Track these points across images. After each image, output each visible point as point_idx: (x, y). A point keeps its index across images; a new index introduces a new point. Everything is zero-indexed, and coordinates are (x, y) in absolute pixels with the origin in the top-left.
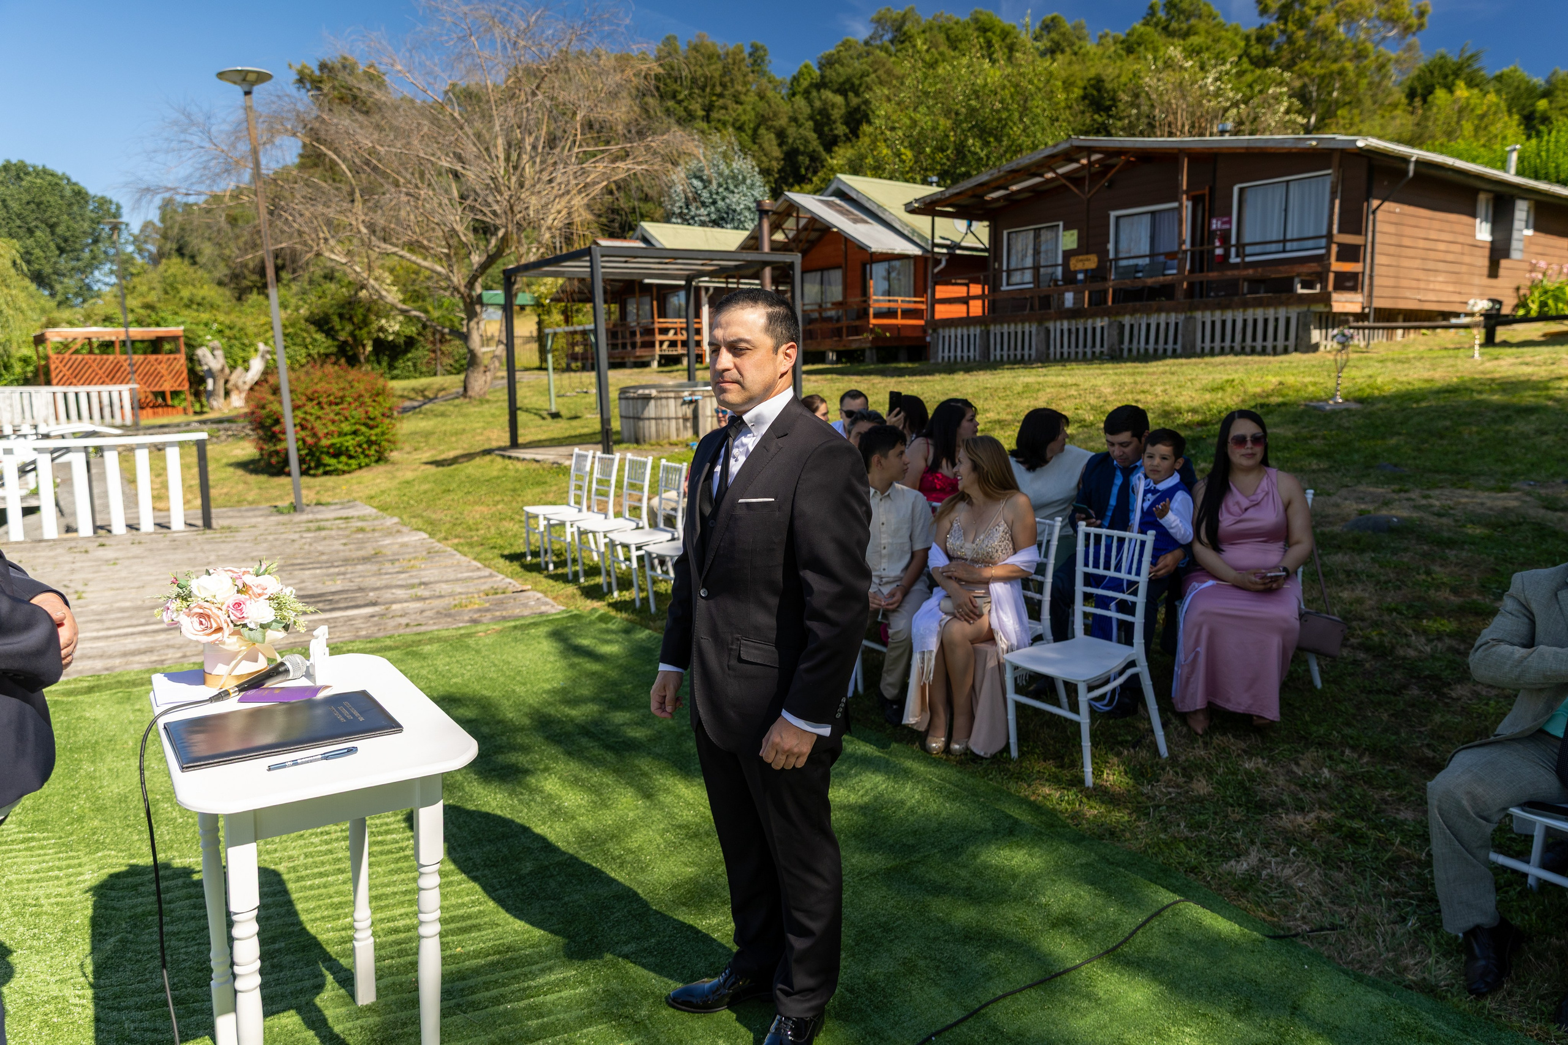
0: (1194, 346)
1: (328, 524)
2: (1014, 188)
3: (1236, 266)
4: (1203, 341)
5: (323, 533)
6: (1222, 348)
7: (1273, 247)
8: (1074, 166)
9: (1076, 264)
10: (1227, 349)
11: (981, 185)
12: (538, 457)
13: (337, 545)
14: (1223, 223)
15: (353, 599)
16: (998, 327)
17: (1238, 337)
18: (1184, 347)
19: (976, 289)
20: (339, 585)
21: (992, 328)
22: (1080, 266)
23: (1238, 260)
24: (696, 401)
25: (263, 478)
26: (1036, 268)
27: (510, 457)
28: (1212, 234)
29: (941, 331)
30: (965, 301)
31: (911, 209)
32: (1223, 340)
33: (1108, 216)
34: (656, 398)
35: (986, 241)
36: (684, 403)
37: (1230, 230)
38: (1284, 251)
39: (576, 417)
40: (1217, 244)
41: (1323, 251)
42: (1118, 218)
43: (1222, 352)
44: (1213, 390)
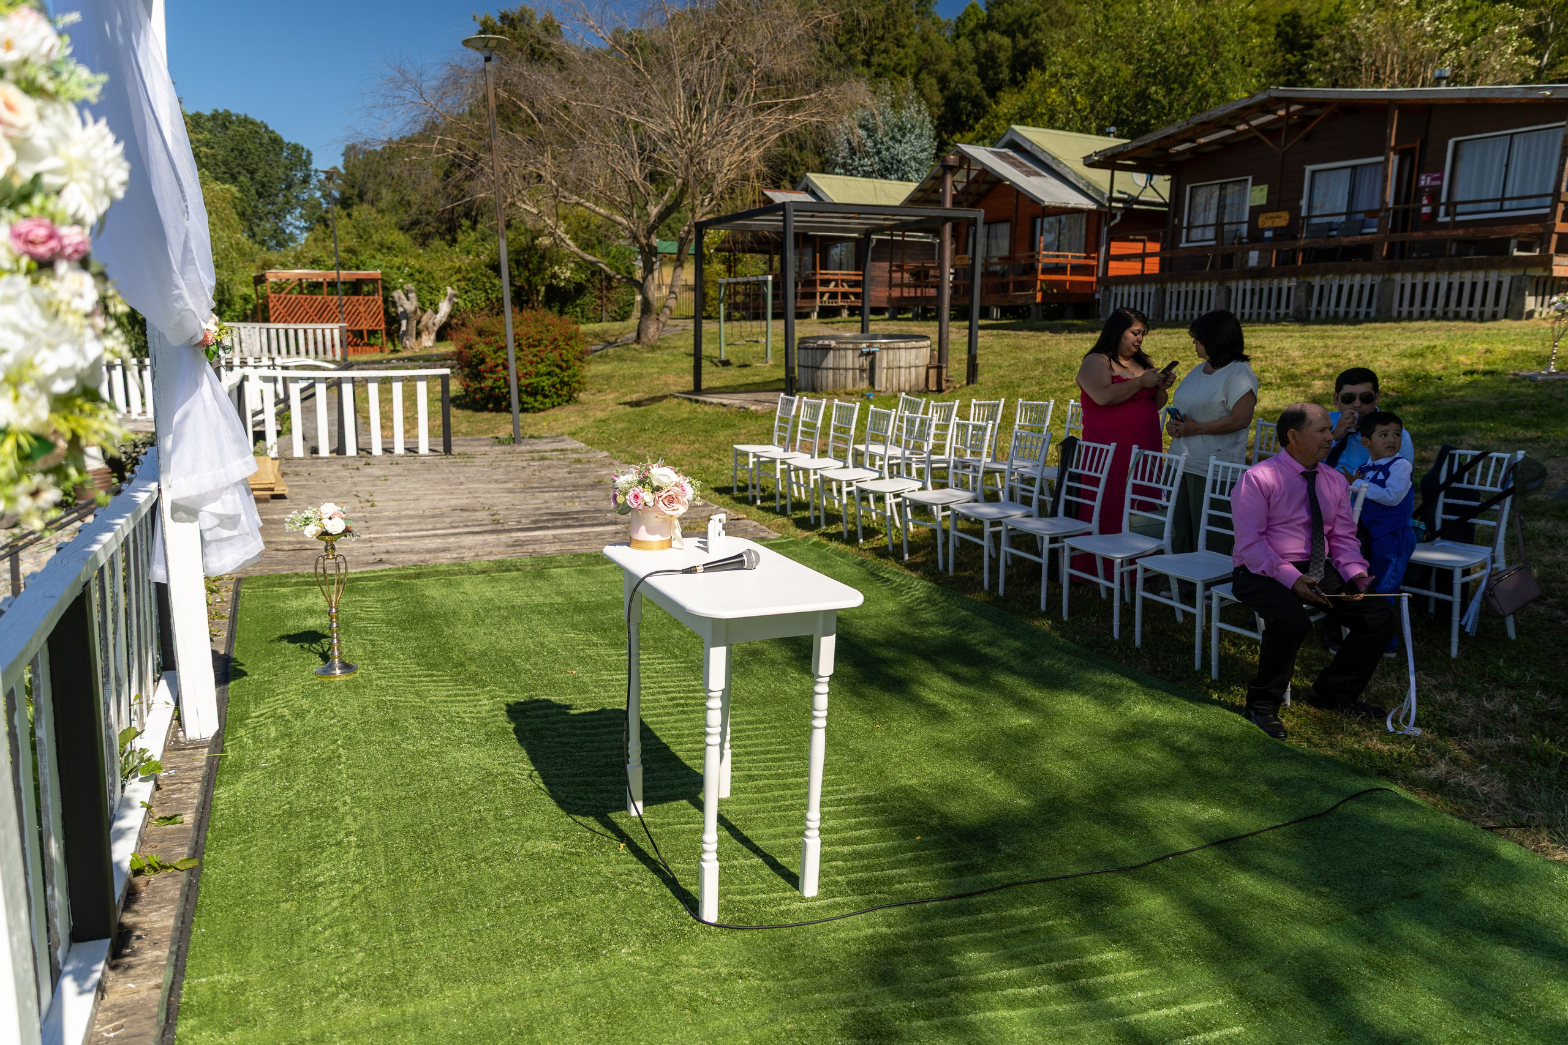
0: (1390, 310)
1: (547, 454)
2: (1202, 140)
3: (1445, 225)
4: (1401, 305)
5: (546, 463)
6: (1422, 313)
7: (1489, 206)
8: (1270, 117)
9: (1264, 221)
10: (1427, 314)
11: (1168, 137)
12: (725, 402)
13: (563, 473)
14: (1434, 179)
15: (595, 518)
16: (1175, 285)
17: (1441, 301)
18: (1378, 311)
19: (1154, 247)
20: (577, 506)
21: (1169, 286)
22: (1269, 224)
23: (1448, 219)
24: (874, 353)
25: (469, 413)
26: (1219, 225)
27: (697, 401)
28: (1420, 191)
29: (1113, 288)
30: (1142, 257)
31: (1090, 163)
32: (1423, 304)
33: (1304, 170)
34: (835, 349)
35: (1167, 196)
36: (862, 354)
37: (1441, 186)
38: (1501, 210)
39: (746, 366)
40: (1425, 202)
41: (1547, 210)
42: (1314, 173)
43: (1422, 317)
44: (1412, 356)
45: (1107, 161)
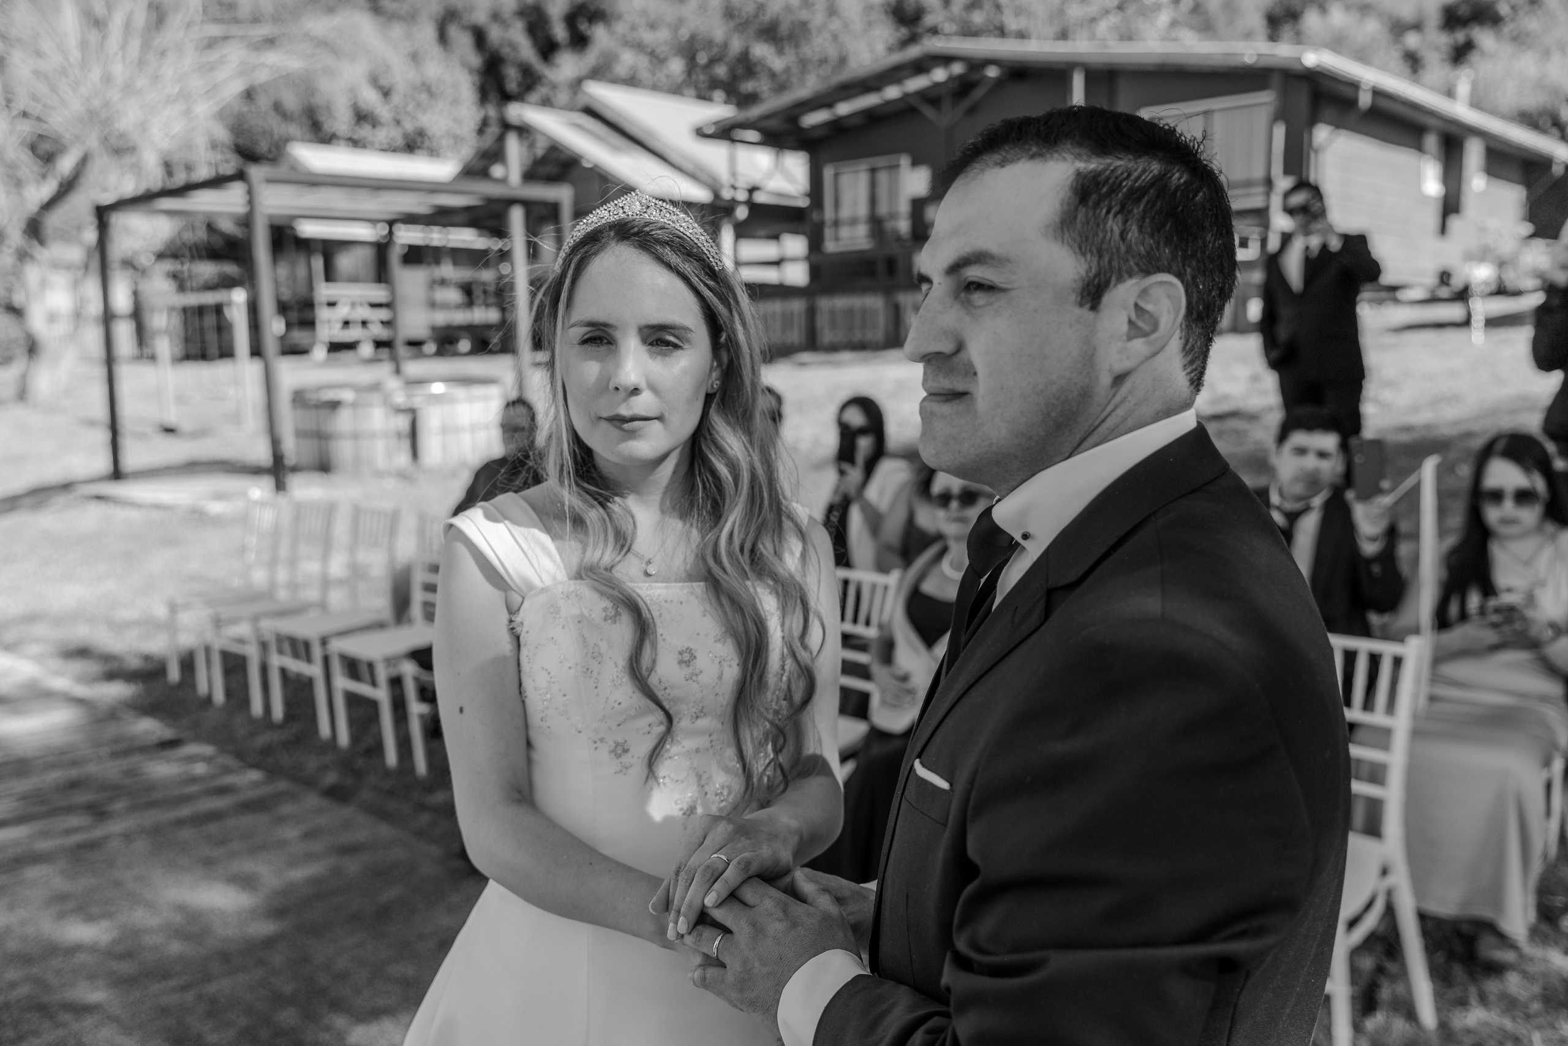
2: (843, 109)
8: (927, 82)
11: (796, 104)
24: (415, 408)
30: (776, 264)
31: (700, 133)
35: (802, 185)
41: (1264, 202)
45: (725, 133)
